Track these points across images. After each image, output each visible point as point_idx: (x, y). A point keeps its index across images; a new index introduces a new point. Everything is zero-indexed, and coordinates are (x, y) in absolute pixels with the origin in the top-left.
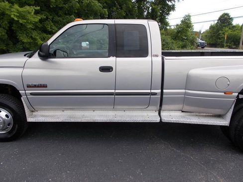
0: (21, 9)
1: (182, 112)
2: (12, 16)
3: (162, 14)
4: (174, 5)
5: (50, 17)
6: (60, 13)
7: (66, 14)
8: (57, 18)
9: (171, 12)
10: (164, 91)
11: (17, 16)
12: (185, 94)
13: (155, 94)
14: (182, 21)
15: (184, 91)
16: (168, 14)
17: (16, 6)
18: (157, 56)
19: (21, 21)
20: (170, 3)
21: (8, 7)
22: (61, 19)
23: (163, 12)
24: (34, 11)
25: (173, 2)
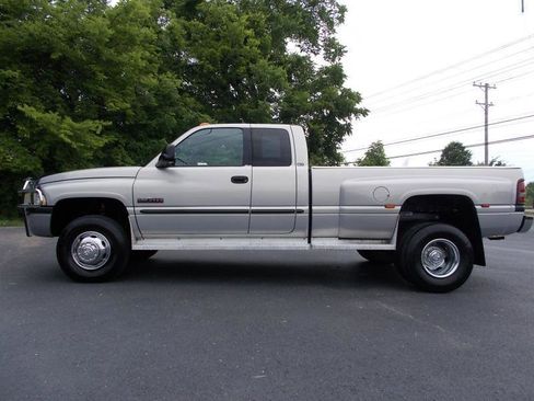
0: (77, 125)
1: (340, 239)
2: (62, 136)
3: (328, 141)
4: (349, 124)
5: (123, 141)
6: (141, 134)
7: (151, 137)
8: (133, 143)
9: (346, 137)
10: (313, 208)
11: (70, 137)
12: (341, 211)
13: (301, 212)
14: (368, 154)
15: (338, 208)
16: (340, 140)
17: (68, 120)
18: (302, 165)
19: (75, 145)
20: (342, 122)
21: (54, 122)
22: (142, 145)
23: (331, 136)
24: (100, 127)
25: (347, 119)
